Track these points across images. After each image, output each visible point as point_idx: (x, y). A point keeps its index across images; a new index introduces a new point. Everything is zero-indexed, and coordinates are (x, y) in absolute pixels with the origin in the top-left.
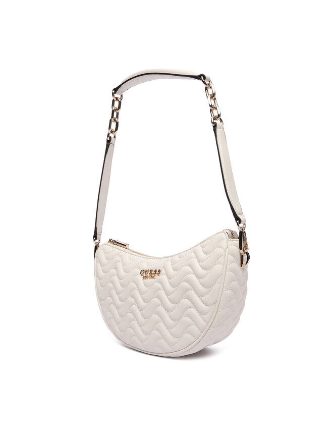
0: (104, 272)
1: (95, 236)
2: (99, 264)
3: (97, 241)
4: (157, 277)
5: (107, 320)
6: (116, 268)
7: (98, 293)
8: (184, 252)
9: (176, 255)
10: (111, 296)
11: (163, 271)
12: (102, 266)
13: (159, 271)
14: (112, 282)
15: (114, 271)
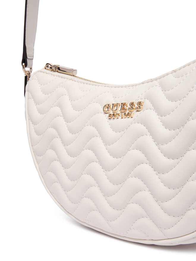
0: (41, 112)
1: (25, 61)
2: (32, 101)
3: (27, 69)
4: (135, 114)
5: (49, 185)
6: (60, 105)
7: (33, 143)
8: (184, 67)
9: (167, 74)
10: (53, 148)
11: (147, 103)
12: (37, 103)
13: (140, 103)
14: (55, 127)
15: (57, 110)
